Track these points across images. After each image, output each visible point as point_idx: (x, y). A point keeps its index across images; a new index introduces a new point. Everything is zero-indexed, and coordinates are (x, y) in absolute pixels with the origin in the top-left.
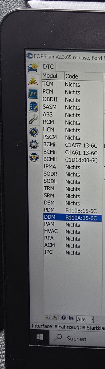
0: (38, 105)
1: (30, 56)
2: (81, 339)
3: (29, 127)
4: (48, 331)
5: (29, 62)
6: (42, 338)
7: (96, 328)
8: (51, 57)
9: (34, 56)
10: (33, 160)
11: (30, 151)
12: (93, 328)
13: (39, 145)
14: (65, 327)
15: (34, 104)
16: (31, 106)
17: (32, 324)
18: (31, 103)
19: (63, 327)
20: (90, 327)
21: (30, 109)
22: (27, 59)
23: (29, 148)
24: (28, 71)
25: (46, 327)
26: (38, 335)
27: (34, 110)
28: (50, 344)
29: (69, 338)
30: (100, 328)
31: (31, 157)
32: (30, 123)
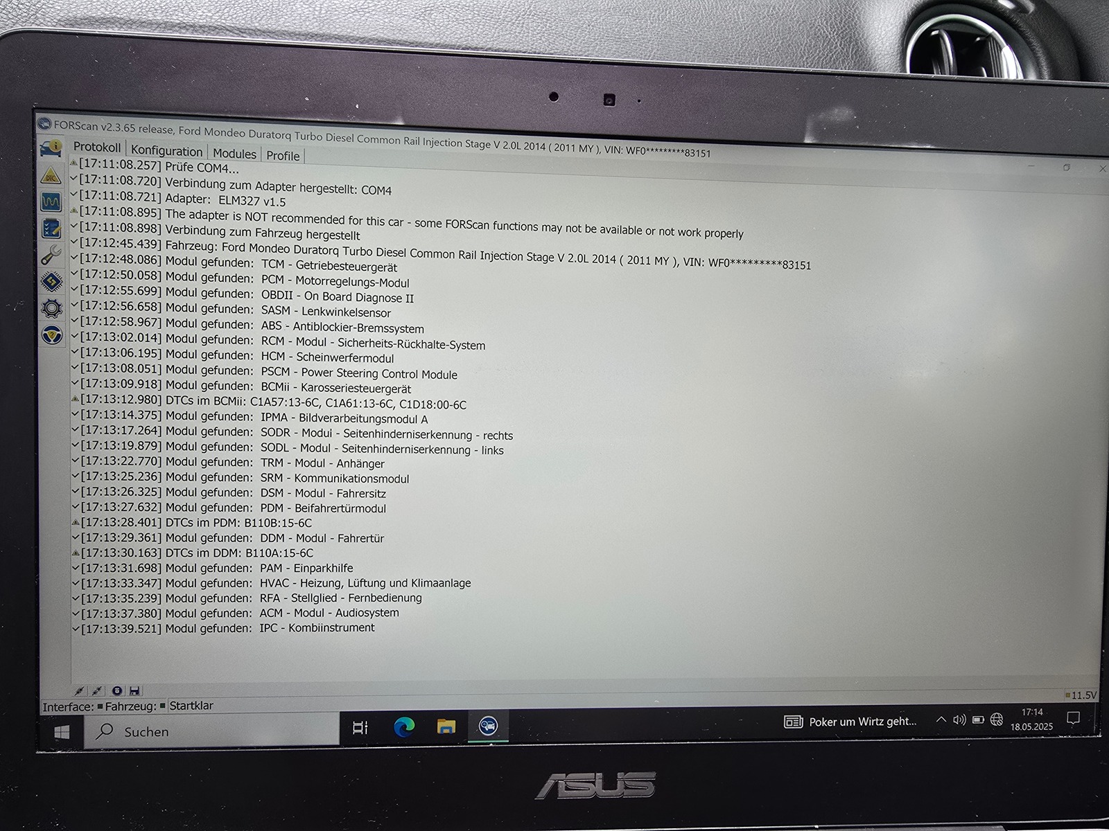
0: (62, 225)
1: (46, 124)
2: (157, 733)
3: (42, 271)
4: (82, 716)
5: (42, 138)
6: (66, 736)
7: (190, 706)
8: (90, 128)
9: (53, 124)
10: (50, 341)
11: (43, 321)
12: (185, 707)
13: (62, 308)
14: (121, 706)
15: (52, 225)
16: (46, 227)
17: (45, 704)
18: (47, 221)
19: (116, 708)
20: (178, 704)
21: (45, 233)
22: (38, 130)
23: (41, 316)
24: (42, 156)
25: (77, 708)
26: (57, 729)
27: (53, 235)
28: (86, 748)
29: (129, 733)
30: (199, 706)
31: (45, 335)
32: (44, 264)
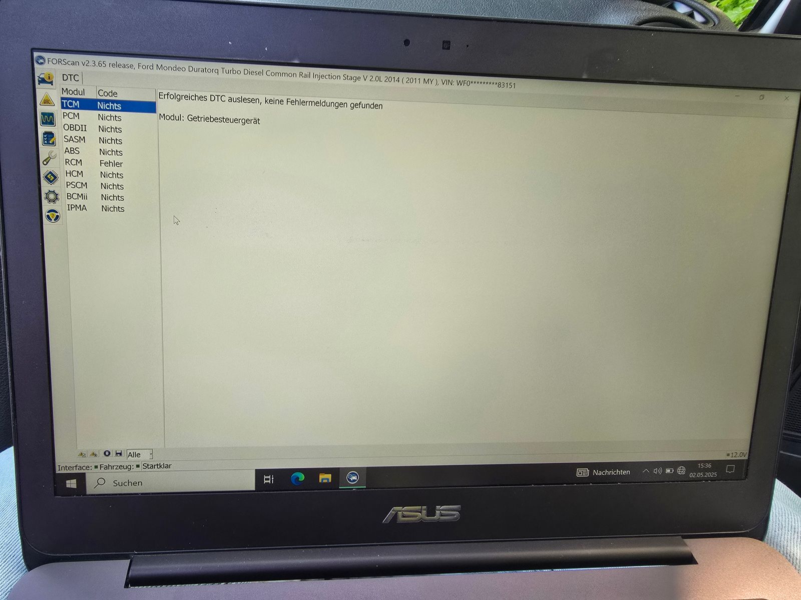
0: (56, 135)
1: (41, 61)
2: (134, 484)
3: (44, 170)
4: (84, 474)
5: (40, 70)
6: (75, 486)
7: (156, 466)
8: (73, 64)
9: (47, 61)
10: (51, 220)
11: (46, 206)
12: (153, 467)
13: (59, 197)
14: (110, 467)
15: (49, 136)
16: (45, 138)
17: (59, 466)
18: (45, 133)
19: (107, 468)
20: (148, 465)
21: (44, 142)
22: (36, 65)
23: (44, 202)
24: (39, 84)
25: (81, 468)
26: (68, 482)
27: (50, 144)
28: (88, 493)
29: (116, 484)
30: (162, 466)
31: (48, 216)
32: (45, 165)
